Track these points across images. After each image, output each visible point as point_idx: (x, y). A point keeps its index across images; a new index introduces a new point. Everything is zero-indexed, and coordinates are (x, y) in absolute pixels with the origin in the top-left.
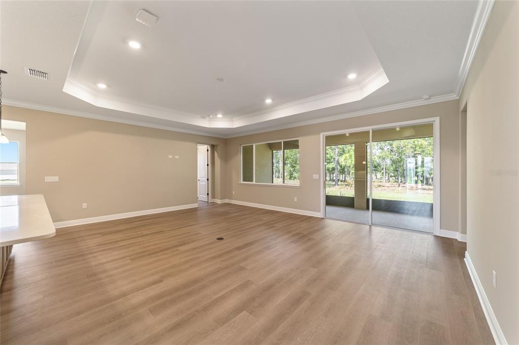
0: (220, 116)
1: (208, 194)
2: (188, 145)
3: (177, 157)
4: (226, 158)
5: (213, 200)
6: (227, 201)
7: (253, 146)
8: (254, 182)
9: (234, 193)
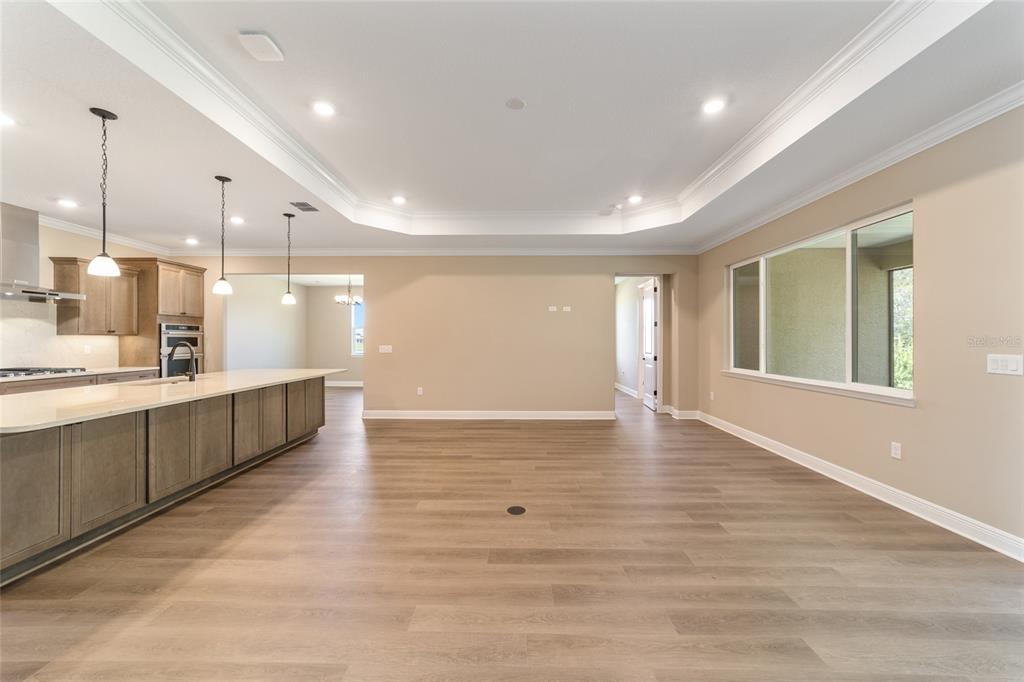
0: (635, 200)
1: (655, 393)
2: (593, 282)
3: (567, 309)
4: (696, 307)
5: (667, 409)
6: (698, 415)
7: (758, 263)
8: (762, 372)
9: (712, 398)
